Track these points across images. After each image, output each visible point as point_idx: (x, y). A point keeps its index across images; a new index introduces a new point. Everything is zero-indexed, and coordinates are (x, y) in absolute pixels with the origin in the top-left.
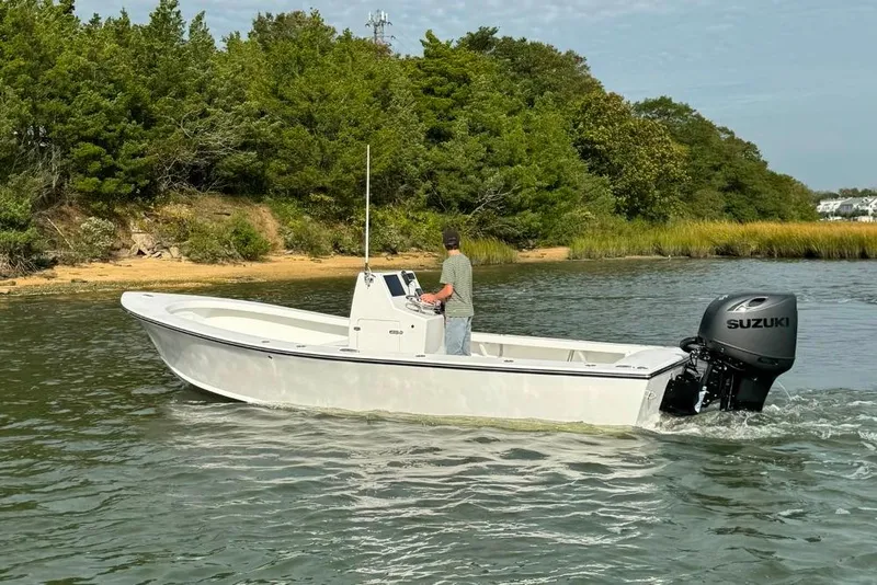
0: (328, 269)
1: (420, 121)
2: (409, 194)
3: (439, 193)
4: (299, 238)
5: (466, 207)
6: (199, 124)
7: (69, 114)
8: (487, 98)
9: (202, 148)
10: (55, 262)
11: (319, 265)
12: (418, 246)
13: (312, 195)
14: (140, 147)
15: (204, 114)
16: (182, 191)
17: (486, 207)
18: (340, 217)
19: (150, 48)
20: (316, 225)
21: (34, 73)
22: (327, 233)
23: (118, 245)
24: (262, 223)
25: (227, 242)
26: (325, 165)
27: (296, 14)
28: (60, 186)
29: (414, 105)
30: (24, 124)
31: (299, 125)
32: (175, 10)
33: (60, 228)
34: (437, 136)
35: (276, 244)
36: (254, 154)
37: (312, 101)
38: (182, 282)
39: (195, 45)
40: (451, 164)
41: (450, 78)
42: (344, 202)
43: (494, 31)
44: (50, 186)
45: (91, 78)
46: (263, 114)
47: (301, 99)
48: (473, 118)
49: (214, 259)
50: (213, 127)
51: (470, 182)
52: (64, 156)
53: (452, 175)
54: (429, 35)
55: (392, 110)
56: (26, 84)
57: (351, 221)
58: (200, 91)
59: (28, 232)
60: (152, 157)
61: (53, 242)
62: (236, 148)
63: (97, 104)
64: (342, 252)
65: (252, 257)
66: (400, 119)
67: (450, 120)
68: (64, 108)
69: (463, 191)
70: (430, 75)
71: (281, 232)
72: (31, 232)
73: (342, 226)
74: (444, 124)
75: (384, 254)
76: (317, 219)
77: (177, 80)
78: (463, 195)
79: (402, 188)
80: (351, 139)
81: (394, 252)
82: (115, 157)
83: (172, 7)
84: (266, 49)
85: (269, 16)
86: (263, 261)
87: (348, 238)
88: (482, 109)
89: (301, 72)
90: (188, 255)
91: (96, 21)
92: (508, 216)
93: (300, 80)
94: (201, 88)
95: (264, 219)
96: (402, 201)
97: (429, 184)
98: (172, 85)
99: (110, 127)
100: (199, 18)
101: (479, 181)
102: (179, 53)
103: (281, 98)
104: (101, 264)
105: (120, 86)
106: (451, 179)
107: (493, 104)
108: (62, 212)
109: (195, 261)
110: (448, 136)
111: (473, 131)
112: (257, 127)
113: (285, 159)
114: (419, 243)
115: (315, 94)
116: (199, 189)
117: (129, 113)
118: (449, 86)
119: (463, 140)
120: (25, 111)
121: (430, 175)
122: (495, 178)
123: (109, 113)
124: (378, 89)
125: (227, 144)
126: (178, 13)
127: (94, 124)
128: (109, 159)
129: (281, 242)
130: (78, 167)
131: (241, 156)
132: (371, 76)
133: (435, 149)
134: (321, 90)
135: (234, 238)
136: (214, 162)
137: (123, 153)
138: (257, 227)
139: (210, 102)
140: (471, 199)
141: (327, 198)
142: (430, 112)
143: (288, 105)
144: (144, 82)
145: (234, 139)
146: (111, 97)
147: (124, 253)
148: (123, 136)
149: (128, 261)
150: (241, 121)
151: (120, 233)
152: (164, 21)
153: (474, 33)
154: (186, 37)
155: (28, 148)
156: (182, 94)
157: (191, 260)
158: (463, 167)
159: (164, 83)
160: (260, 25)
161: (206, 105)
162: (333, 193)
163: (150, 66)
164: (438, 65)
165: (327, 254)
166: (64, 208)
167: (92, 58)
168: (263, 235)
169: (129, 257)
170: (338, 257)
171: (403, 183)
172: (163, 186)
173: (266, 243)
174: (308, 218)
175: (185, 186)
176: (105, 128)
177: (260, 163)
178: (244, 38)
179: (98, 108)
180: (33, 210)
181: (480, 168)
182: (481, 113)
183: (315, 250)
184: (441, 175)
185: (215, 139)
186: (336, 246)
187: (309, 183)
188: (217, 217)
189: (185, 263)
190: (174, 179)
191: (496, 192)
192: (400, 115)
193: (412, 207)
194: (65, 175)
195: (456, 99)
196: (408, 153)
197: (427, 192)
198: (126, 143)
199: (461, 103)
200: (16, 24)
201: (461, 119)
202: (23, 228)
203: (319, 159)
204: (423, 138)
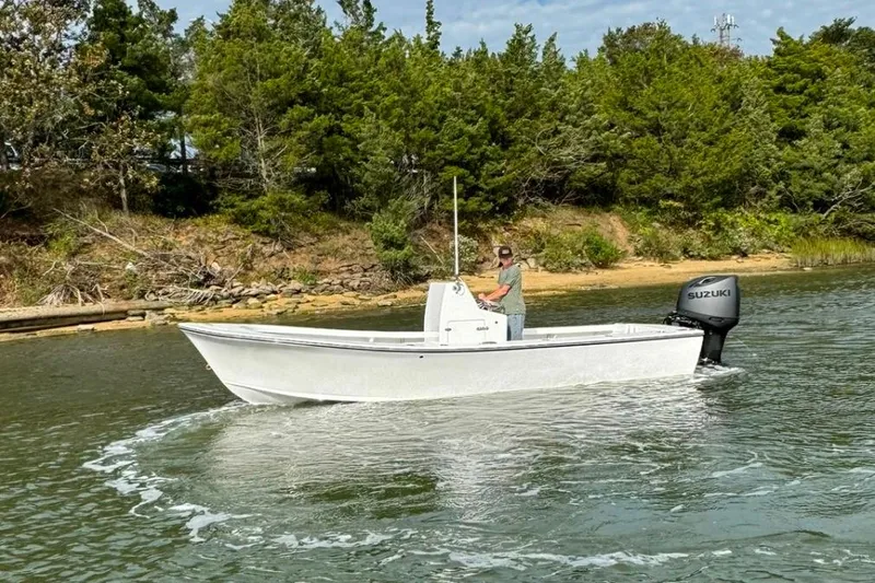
0: (678, 273)
1: (773, 121)
2: (760, 195)
3: (791, 192)
4: (649, 244)
5: (821, 206)
6: (553, 142)
7: (437, 141)
8: (843, 92)
9: (555, 163)
10: (428, 276)
11: (668, 271)
12: (768, 248)
13: (661, 201)
14: (499, 167)
15: (556, 132)
16: (537, 205)
17: (843, 204)
18: (690, 223)
19: (508, 74)
20: (665, 232)
21: (406, 105)
22: (676, 238)
23: (481, 259)
24: (613, 232)
25: (580, 252)
26: (674, 172)
27: (646, 26)
28: (430, 207)
29: (766, 104)
30: (399, 154)
31: (648, 135)
32: (530, 34)
33: (431, 245)
34: (789, 135)
35: (626, 251)
36: (604, 164)
37: (660, 109)
38: (541, 291)
39: (548, 67)
40: (805, 163)
41: (804, 74)
42: (692, 207)
43: (851, 22)
44: (422, 208)
45: (456, 106)
46: (612, 126)
47: (650, 108)
48: (828, 114)
49: (568, 268)
50: (564, 144)
51: (824, 180)
52: (433, 180)
53: (806, 174)
54: (781, 33)
55: (743, 111)
56: (400, 116)
57: (700, 226)
58: (553, 110)
59: (405, 251)
60: (510, 176)
61: (427, 258)
62: (587, 161)
63: (461, 130)
64: (692, 257)
65: (603, 265)
66: (752, 120)
67: (802, 117)
68: (432, 135)
69: (817, 189)
70: (782, 73)
71: (630, 240)
72: (408, 249)
73: (691, 231)
74: (796, 121)
75: (735, 257)
76: (666, 225)
77: (532, 102)
78: (818, 193)
79: (753, 190)
80: (699, 144)
81: (744, 255)
82: (478, 177)
83: (526, 32)
84: (615, 63)
85: (619, 30)
86: (613, 268)
87: (697, 242)
88: (840, 105)
89: (648, 83)
90: (544, 265)
91: (457, 54)
92: (867, 212)
93: (648, 90)
94: (553, 107)
95: (613, 227)
96: (753, 203)
97: (781, 185)
98: (528, 107)
99: (474, 150)
100: (552, 40)
101: (834, 177)
102: (534, 74)
103: (631, 110)
104: (468, 277)
105: (480, 111)
106: (805, 179)
107: (851, 98)
108: (433, 231)
109: (551, 271)
110: (801, 134)
111: (828, 127)
112: (607, 139)
113: (635, 168)
114: (771, 244)
115: (662, 103)
116: (553, 203)
117: (489, 136)
118: (802, 83)
119: (818, 138)
120: (398, 141)
121: (781, 176)
122: (852, 174)
123: (472, 137)
124: (727, 92)
125: (578, 158)
126: (533, 38)
127: (459, 149)
128: (471, 179)
129: (631, 249)
130: (445, 189)
131: (592, 168)
132: (720, 80)
133: (788, 148)
134: (667, 99)
135: (586, 247)
136: (567, 176)
137: (484, 173)
138: (606, 236)
139: (561, 119)
140: (826, 198)
141: (676, 204)
142: (782, 111)
143: (636, 115)
144: (502, 106)
145: (584, 152)
146: (473, 122)
147: (487, 265)
148: (484, 158)
149: (490, 273)
150: (590, 135)
151: (483, 248)
152: (519, 46)
153: (828, 26)
154: (539, 59)
155: (403, 176)
156: (536, 115)
157: (547, 270)
158: (817, 166)
159: (520, 105)
160: (610, 40)
161: (558, 123)
162: (681, 199)
163: (508, 90)
164: (789, 62)
165: (675, 259)
166: (435, 228)
167: (457, 89)
168: (614, 243)
169: (492, 269)
170: (688, 261)
171: (754, 185)
172: (521, 202)
173: (617, 251)
174: (657, 225)
175: (540, 200)
176: (469, 152)
177: (609, 174)
178: (593, 55)
179: (462, 133)
180: (408, 229)
181: (836, 165)
182: (837, 108)
183: (665, 255)
184: (795, 174)
185: (566, 154)
186: (685, 252)
187: (657, 190)
188: (571, 228)
189: (542, 273)
190: (531, 194)
191: (853, 189)
192: (751, 116)
193: (764, 208)
194: (435, 197)
195: (810, 95)
196: (759, 154)
197: (779, 193)
198: (486, 165)
199: (815, 98)
200: (390, 64)
201: (815, 116)
202: (400, 247)
203: (668, 166)
204: (775, 138)
